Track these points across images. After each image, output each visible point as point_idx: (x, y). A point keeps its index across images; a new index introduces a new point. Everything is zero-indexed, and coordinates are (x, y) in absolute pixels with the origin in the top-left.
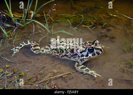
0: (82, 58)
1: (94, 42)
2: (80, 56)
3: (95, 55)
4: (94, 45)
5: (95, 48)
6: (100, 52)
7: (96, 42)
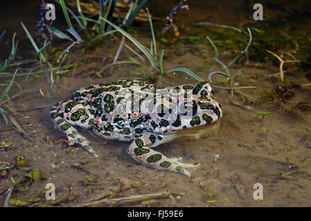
0: (163, 129)
1: (200, 86)
2: (157, 123)
3: (200, 122)
4: (199, 95)
5: (199, 103)
6: (215, 117)
7: (203, 88)
